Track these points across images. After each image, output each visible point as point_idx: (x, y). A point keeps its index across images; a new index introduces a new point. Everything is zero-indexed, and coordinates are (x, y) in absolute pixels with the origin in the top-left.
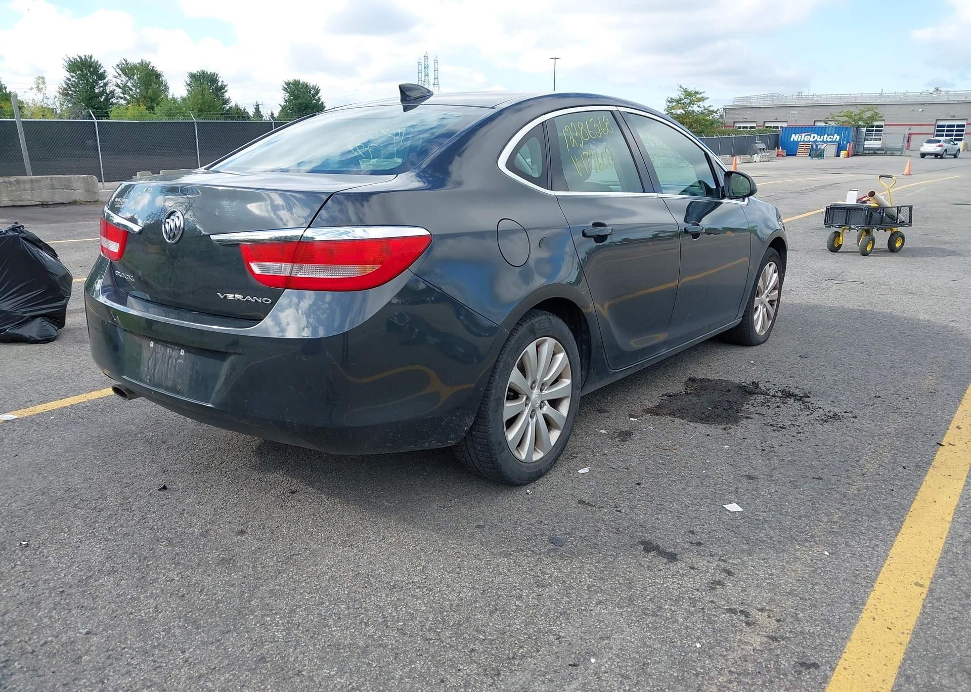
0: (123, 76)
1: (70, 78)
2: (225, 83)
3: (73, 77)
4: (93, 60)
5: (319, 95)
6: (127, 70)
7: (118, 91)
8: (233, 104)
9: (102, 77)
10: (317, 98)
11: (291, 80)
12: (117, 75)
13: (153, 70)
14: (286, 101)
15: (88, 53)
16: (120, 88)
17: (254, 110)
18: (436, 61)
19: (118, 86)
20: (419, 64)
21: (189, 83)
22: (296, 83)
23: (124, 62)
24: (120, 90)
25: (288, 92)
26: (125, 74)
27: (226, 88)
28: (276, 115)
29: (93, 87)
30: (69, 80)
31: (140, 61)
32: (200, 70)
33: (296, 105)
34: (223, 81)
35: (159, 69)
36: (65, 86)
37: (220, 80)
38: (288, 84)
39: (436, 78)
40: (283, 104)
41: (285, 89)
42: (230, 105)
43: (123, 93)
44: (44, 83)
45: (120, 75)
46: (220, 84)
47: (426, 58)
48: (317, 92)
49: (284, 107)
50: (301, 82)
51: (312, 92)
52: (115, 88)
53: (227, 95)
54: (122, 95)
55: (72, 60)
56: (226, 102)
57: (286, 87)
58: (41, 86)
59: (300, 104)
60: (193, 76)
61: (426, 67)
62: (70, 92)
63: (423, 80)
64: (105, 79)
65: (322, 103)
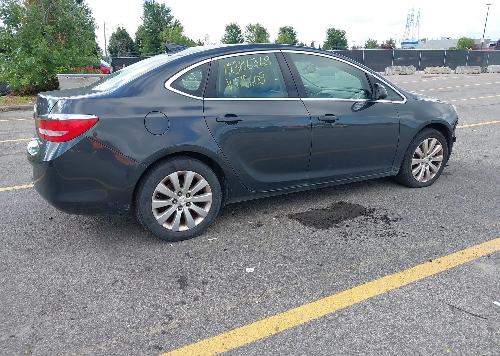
0: (249, 31)
1: (226, 33)
2: (296, 32)
3: (227, 33)
4: (236, 25)
5: (345, 35)
6: (251, 29)
7: (246, 39)
8: (299, 42)
9: (240, 32)
10: (343, 37)
11: (331, 29)
12: (246, 31)
13: (262, 28)
14: (327, 39)
15: (235, 22)
16: (247, 37)
17: (311, 45)
18: (419, 12)
19: (246, 36)
20: (409, 14)
21: (279, 32)
22: (333, 30)
23: (250, 25)
24: (247, 38)
25: (328, 34)
26: (250, 30)
27: (296, 35)
28: (322, 47)
29: (236, 37)
30: (226, 34)
31: (256, 24)
32: (285, 26)
33: (332, 41)
34: (295, 31)
35: (265, 27)
36: (224, 38)
37: (294, 30)
38: (329, 30)
39: (418, 21)
40: (325, 41)
41: (327, 33)
42: (298, 43)
43: (248, 40)
44: (208, 37)
45: (247, 31)
46: (294, 32)
47: (413, 10)
48: (344, 34)
49: (326, 43)
50: (336, 29)
51: (341, 34)
52: (245, 37)
53: (297, 38)
54: (247, 41)
55: (228, 25)
56: (296, 41)
57: (328, 32)
58: (207, 38)
59: (334, 40)
60: (281, 29)
61: (413, 15)
62: (226, 40)
63: (410, 23)
64: (241, 33)
65: (346, 40)
